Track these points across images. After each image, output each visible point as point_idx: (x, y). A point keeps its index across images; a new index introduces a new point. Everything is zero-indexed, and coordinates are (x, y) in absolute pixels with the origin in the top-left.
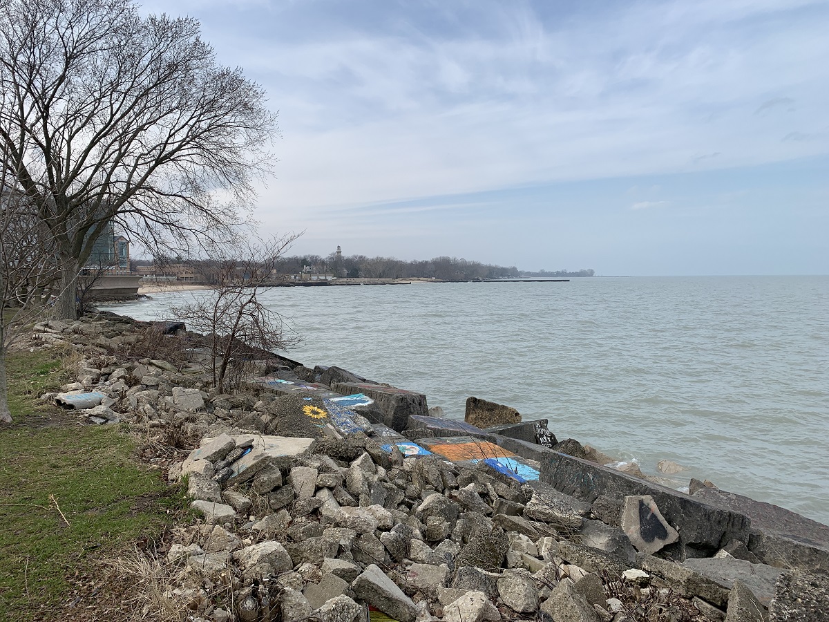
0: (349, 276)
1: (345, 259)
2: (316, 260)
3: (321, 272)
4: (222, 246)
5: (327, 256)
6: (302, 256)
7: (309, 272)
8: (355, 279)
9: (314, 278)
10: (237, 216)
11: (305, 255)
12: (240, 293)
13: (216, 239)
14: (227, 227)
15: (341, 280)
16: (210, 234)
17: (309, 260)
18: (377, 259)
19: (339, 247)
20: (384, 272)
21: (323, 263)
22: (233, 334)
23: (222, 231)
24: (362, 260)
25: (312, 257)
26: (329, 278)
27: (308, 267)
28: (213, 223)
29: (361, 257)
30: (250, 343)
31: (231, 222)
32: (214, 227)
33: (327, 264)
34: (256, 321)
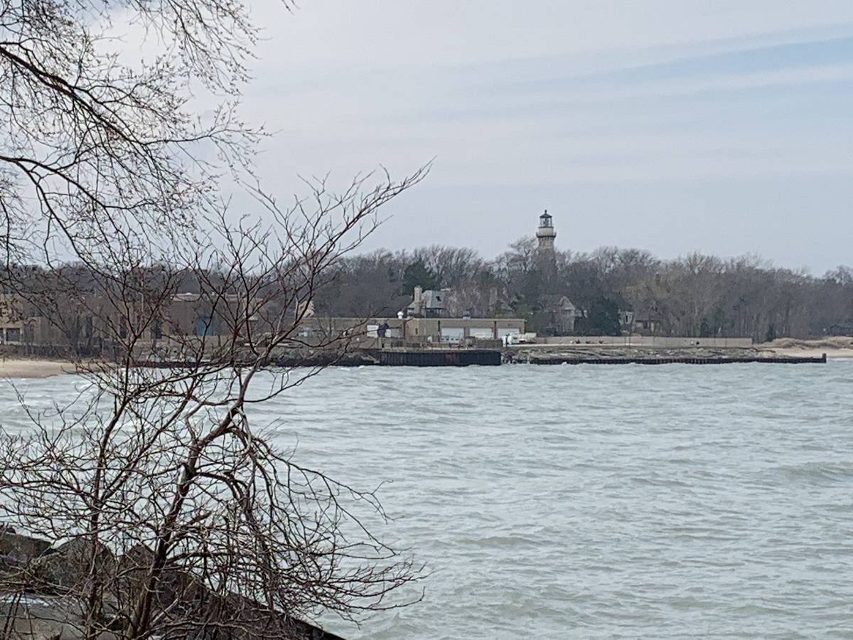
0: (582, 328)
1: (570, 261)
2: (461, 266)
3: (476, 313)
4: (127, 221)
5: (501, 252)
6: (410, 253)
7: (432, 313)
8: (607, 340)
9: (453, 335)
10: (183, 109)
11: (419, 247)
12: (189, 395)
13: (107, 193)
14: (144, 151)
15: (554, 342)
16: (87, 174)
17: (432, 265)
18: (693, 263)
19: (546, 217)
20: (718, 314)
21: (485, 277)
22: (163, 549)
23: (128, 163)
24: (634, 265)
25: (448, 256)
26: (509, 336)
27: (429, 293)
28: (97, 135)
29: (631, 255)
30: (222, 586)
31: (159, 130)
32: (100, 151)
33: (499, 283)
34: (246, 503)
